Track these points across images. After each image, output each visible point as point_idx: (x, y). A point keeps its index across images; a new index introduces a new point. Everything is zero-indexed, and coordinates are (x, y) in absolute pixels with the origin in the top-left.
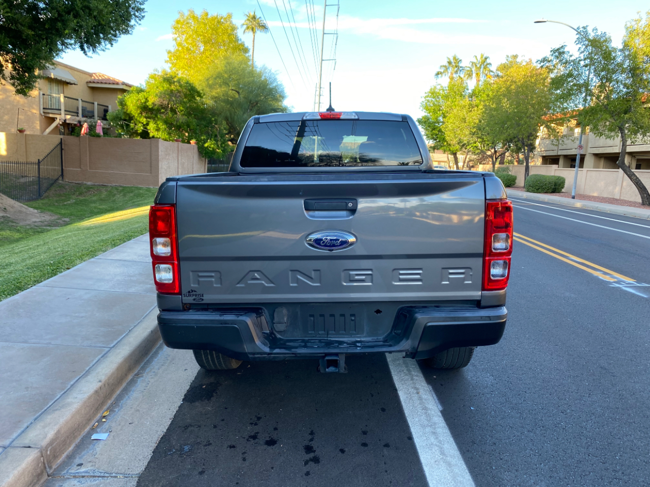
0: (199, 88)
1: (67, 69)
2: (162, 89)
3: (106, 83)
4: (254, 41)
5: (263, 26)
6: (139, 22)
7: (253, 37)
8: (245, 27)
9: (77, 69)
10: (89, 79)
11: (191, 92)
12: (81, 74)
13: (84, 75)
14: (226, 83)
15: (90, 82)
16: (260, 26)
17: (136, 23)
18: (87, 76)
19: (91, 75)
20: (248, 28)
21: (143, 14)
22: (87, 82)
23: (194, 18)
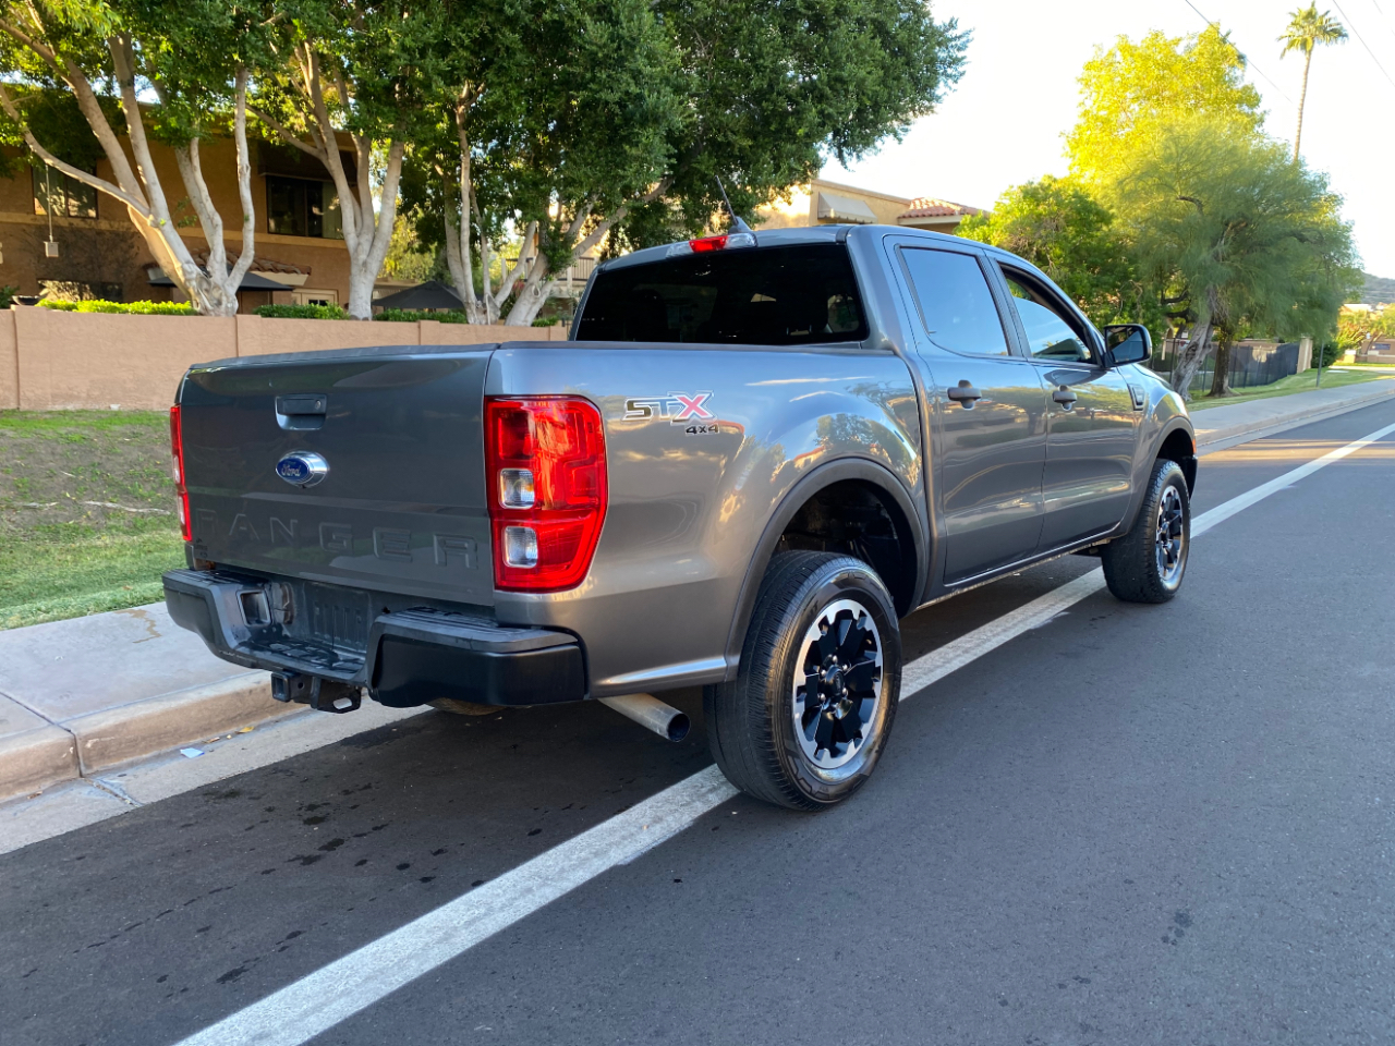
0: (1104, 205)
1: (862, 198)
2: (1018, 214)
3: (931, 215)
4: (1306, 73)
5: (1334, 31)
6: (954, 86)
7: (1306, 62)
8: (1285, 42)
9: (881, 195)
10: (904, 212)
11: (1086, 214)
12: (889, 203)
13: (894, 204)
14: (1165, 186)
15: (904, 217)
16: (1325, 32)
17: (947, 90)
18: (900, 206)
19: (906, 203)
20: (1292, 44)
21: (961, 69)
22: (899, 218)
23: (1128, 49)
